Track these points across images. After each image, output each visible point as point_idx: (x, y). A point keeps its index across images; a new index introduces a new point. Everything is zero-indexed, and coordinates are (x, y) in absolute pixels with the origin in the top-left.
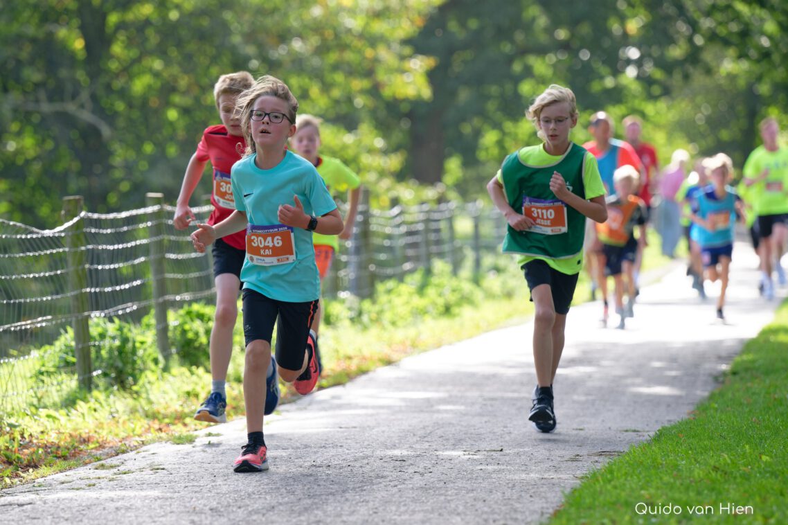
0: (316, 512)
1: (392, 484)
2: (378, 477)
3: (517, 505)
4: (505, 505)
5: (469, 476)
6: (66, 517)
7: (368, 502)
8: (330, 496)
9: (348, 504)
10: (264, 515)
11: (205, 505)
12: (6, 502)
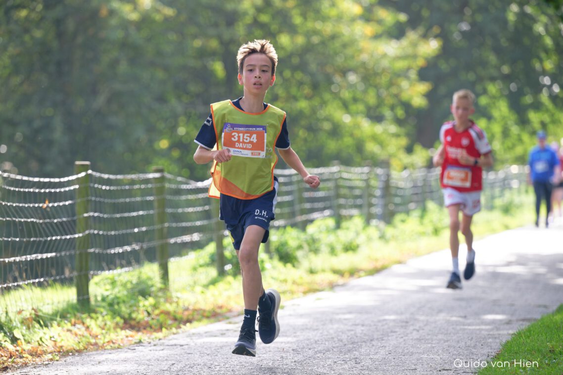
0: (355, 352)
1: (400, 336)
2: (392, 332)
3: (473, 350)
4: (466, 350)
5: (446, 332)
6: (208, 353)
7: (385, 347)
8: (364, 344)
9: (374, 348)
10: (324, 354)
11: (290, 347)
12: (173, 344)
